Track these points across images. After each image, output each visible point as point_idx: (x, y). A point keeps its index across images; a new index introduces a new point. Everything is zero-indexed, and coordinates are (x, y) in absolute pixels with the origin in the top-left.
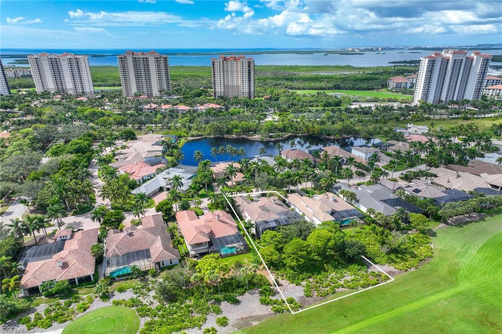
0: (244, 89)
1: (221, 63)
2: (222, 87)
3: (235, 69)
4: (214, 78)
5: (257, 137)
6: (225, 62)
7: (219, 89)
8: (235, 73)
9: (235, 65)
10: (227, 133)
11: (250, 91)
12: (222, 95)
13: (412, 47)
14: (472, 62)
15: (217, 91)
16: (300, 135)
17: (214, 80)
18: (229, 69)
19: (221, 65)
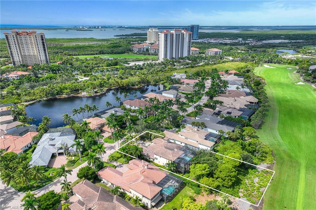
0: (42, 58)
1: (15, 37)
2: (20, 57)
3: (29, 42)
4: (10, 50)
5: (84, 94)
6: (18, 36)
7: (17, 59)
8: (30, 45)
9: (28, 38)
10: (58, 94)
11: (46, 59)
12: (22, 63)
13: (118, 27)
14: (184, 36)
15: (16, 60)
16: (113, 88)
17: (11, 51)
18: (24, 42)
19: (15, 38)
